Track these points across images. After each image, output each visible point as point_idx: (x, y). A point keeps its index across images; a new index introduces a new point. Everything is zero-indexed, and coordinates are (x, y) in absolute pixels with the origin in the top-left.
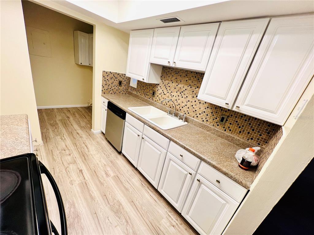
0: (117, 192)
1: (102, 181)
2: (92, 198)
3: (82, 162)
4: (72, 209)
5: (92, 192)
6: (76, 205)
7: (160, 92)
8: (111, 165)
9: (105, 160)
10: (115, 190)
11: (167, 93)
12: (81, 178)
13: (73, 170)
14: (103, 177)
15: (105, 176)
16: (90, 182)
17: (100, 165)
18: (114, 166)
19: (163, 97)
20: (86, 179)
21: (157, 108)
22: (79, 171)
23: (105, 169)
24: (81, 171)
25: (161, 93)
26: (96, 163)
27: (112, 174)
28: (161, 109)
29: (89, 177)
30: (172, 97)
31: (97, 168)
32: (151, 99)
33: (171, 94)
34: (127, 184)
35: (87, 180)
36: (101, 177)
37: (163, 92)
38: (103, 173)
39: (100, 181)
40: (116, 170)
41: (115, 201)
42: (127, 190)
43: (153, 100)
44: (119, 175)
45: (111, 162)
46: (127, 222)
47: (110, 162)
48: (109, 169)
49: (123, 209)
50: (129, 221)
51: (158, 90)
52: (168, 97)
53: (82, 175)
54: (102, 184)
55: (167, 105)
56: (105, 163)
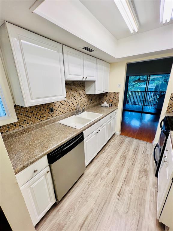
0: (116, 161)
1: (116, 172)
2: (128, 171)
3: (111, 202)
4: (141, 177)
5: (126, 173)
6: (138, 176)
7: (57, 106)
8: (99, 175)
9: (96, 182)
10: (115, 162)
11: (64, 103)
12: (123, 188)
13: (123, 203)
14: (112, 174)
15: (111, 173)
16: (122, 179)
17: (104, 183)
18: (99, 172)
19: (62, 108)
20: (121, 184)
21: (62, 119)
22: (121, 195)
23: (106, 176)
24: (119, 194)
25: (59, 105)
26: (103, 188)
27: (106, 170)
28: (65, 118)
29: (119, 183)
30: (69, 103)
31: (108, 183)
32: (50, 117)
33: (68, 101)
34: (108, 158)
35: (122, 182)
36: (113, 175)
37: (61, 104)
38: (109, 175)
39: (117, 173)
40: (102, 169)
41: (121, 160)
42: (111, 158)
43: (53, 117)
44: (105, 165)
45: (95, 176)
46: (125, 152)
47: (97, 177)
48: (104, 174)
49: (121, 156)
50: (124, 152)
51: (55, 105)
52: (67, 105)
53: (121, 190)
54: (117, 171)
55: (68, 112)
56: (99, 180)
